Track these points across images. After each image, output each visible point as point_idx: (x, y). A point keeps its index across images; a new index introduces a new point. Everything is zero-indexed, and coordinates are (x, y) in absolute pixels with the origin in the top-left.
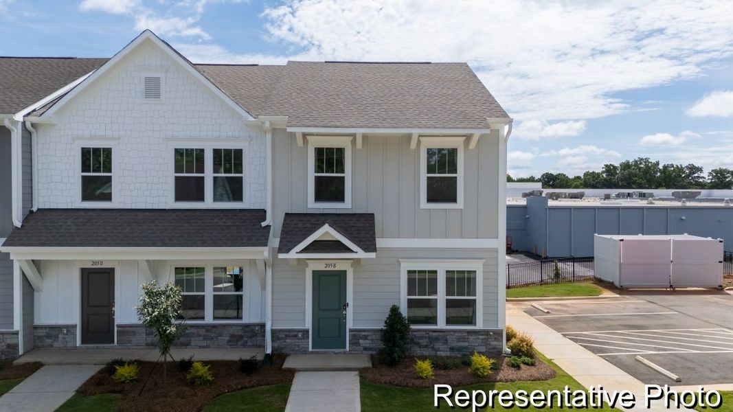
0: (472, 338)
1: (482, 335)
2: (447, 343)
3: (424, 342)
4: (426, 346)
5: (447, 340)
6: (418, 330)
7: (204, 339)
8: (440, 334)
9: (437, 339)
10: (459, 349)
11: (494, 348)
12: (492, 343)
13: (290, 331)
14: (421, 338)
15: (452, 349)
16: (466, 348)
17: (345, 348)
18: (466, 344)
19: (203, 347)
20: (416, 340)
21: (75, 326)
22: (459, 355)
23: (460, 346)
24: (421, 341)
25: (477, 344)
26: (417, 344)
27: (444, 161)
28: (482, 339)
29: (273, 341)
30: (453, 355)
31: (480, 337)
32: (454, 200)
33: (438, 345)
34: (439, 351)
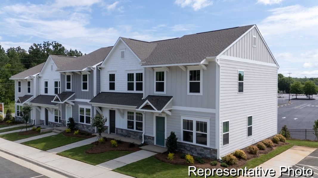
0: (205, 150)
1: (209, 150)
2: (196, 151)
3: (188, 149)
4: (189, 151)
5: (196, 149)
6: (186, 144)
7: (134, 136)
8: (194, 147)
9: (193, 148)
10: (201, 154)
11: (213, 157)
12: (213, 154)
13: (149, 136)
14: (187, 147)
15: (198, 154)
16: (203, 154)
17: (164, 146)
18: (203, 153)
19: (133, 138)
20: (186, 147)
21: (108, 127)
22: (201, 157)
23: (201, 153)
24: (187, 148)
25: (207, 154)
26: (186, 149)
27: (195, 75)
28: (209, 152)
29: (144, 139)
30: (198, 156)
31: (208, 151)
32: (199, 91)
33: (193, 151)
34: (194, 153)
